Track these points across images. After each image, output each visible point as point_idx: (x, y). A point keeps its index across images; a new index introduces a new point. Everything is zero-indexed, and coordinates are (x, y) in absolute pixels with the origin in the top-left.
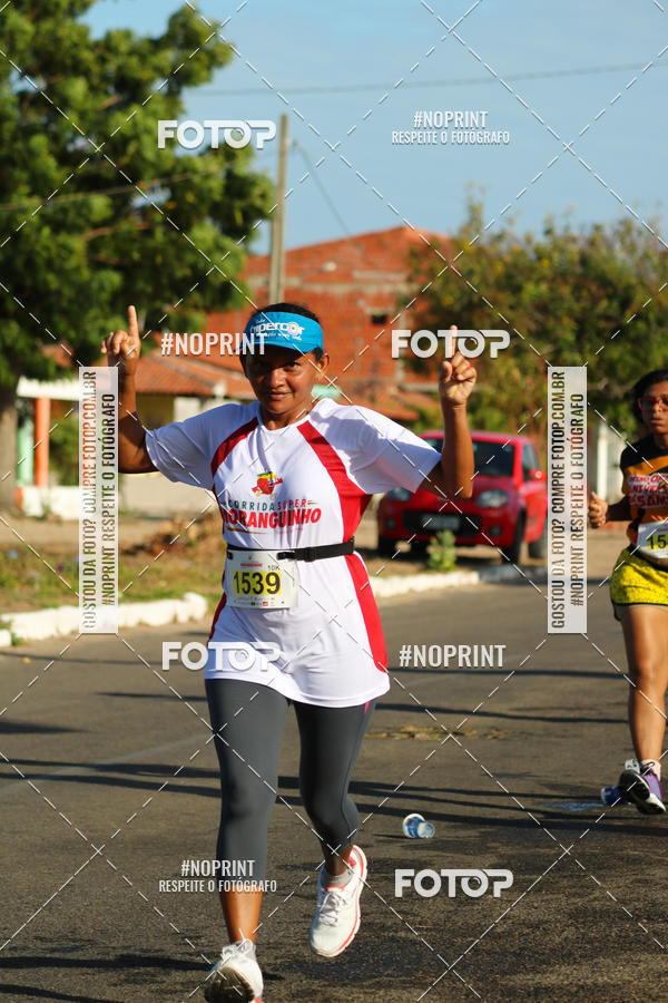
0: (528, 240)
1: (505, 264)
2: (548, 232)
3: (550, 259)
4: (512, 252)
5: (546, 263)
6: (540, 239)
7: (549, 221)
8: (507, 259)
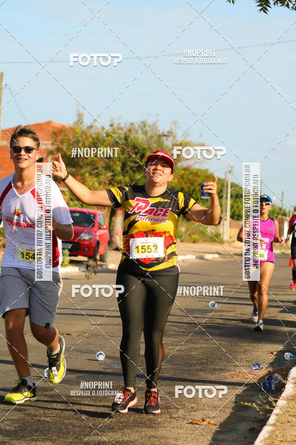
0: (103, 128)
1: (93, 138)
2: (112, 125)
3: (112, 136)
4: (96, 133)
5: (110, 138)
6: (108, 128)
7: (111, 121)
8: (94, 136)
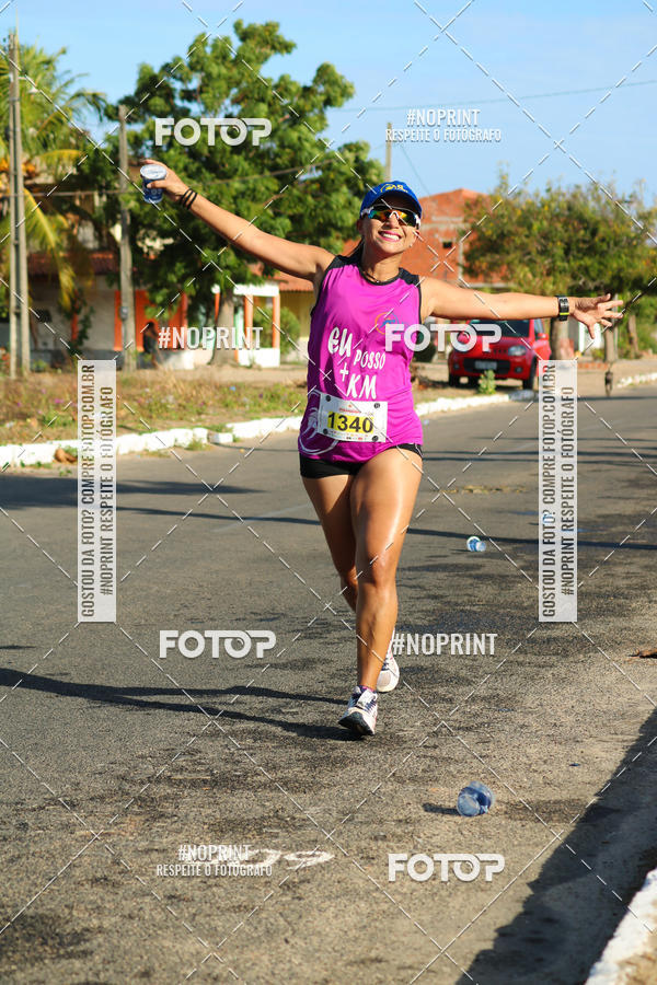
0: (537, 196)
1: (522, 210)
2: (548, 190)
3: (549, 206)
4: (527, 203)
5: (546, 208)
6: (544, 195)
7: (549, 183)
8: (524, 207)
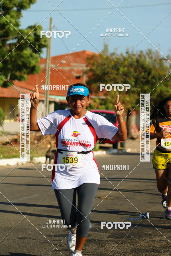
0: (122, 55)
1: (115, 62)
2: (127, 53)
3: (128, 60)
4: (117, 59)
5: (126, 61)
6: (125, 55)
7: (127, 49)
8: (115, 60)
